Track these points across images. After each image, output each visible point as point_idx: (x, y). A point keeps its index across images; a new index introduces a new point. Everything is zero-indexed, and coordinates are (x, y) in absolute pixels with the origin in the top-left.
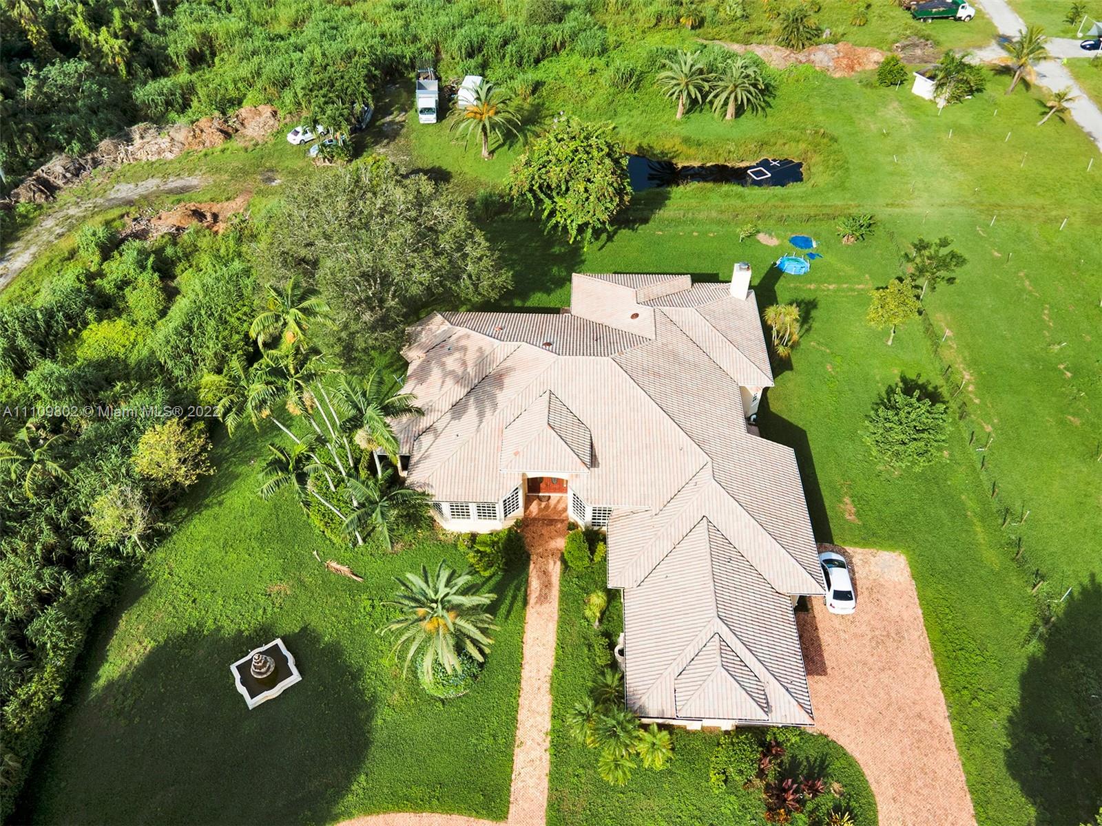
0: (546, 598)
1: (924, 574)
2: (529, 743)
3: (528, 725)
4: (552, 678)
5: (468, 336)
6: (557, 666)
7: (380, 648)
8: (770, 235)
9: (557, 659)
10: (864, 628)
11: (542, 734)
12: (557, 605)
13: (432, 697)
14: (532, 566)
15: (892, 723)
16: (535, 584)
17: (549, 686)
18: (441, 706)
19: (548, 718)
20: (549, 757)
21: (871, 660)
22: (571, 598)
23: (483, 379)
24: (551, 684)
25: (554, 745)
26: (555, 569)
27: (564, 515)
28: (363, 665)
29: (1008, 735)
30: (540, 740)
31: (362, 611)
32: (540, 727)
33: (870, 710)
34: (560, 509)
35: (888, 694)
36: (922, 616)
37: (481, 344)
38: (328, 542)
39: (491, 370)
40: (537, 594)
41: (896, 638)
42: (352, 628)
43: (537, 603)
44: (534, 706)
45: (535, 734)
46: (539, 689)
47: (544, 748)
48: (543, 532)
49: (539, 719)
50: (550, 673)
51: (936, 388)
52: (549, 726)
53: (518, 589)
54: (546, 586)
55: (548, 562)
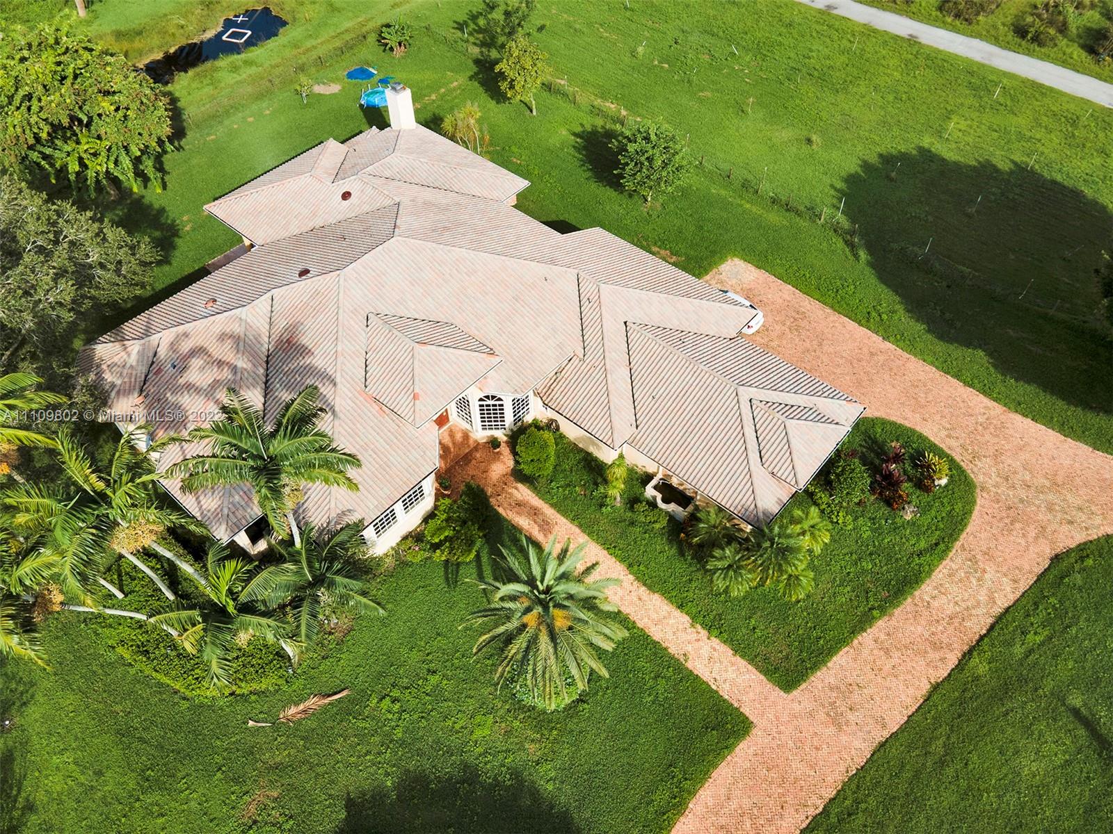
0: (548, 523)
1: (761, 260)
2: (689, 648)
3: (670, 636)
4: (637, 578)
5: (186, 335)
6: (630, 566)
7: (457, 727)
8: (324, 84)
9: (622, 560)
10: (777, 327)
11: (690, 630)
12: (565, 520)
13: (568, 708)
14: (501, 510)
15: (867, 373)
16: (523, 522)
17: (644, 588)
18: (586, 706)
19: (677, 613)
20: (718, 641)
21: (807, 344)
22: (568, 502)
23: (267, 362)
24: (645, 585)
25: (709, 628)
26: (523, 492)
27: (471, 442)
28: (462, 761)
29: (917, 321)
30: (695, 636)
31: (390, 716)
32: (681, 627)
33: (848, 378)
34: (460, 440)
35: (842, 357)
36: (794, 289)
37: (217, 329)
38: (253, 698)
39: (265, 346)
40: (537, 528)
41: (801, 316)
42: (402, 743)
43: (545, 535)
44: (655, 616)
45: (684, 637)
46: (640, 599)
47: (705, 638)
48: (471, 473)
49: (672, 621)
50: (631, 577)
51: (603, 127)
52: (686, 619)
53: (516, 541)
54: (535, 514)
55: (509, 494)
